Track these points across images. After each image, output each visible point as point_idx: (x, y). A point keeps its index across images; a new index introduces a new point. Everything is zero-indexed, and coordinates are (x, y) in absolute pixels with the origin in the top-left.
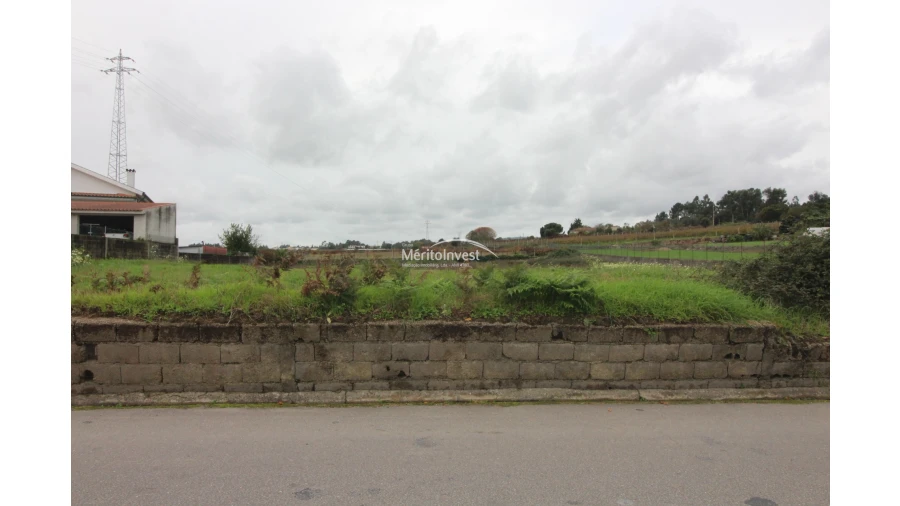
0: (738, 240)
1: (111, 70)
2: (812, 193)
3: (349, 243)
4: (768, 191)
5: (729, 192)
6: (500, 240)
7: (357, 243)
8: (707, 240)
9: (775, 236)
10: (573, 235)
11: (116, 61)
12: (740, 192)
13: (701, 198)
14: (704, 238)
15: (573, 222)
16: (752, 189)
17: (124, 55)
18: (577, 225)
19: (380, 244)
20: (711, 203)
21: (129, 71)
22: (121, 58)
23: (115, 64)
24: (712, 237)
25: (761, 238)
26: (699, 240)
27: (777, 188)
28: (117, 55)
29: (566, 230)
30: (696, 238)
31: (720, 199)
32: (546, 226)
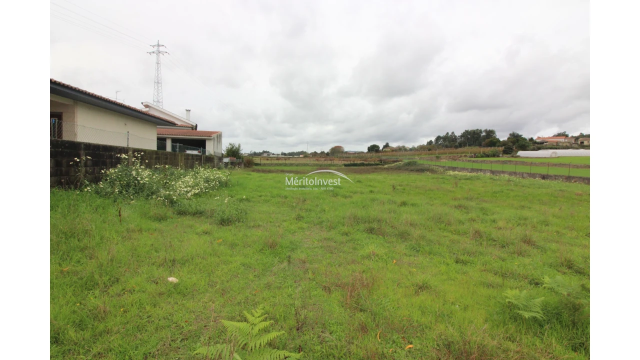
0: (482, 157)
1: (153, 52)
2: (511, 132)
3: (264, 152)
4: (486, 131)
5: (466, 131)
6: (346, 153)
7: (268, 152)
8: (465, 156)
9: (501, 155)
10: (385, 151)
11: (156, 48)
12: (471, 131)
13: (450, 134)
14: (463, 155)
15: (385, 144)
16: (478, 129)
17: (160, 44)
18: (387, 146)
19: (280, 153)
20: (456, 136)
21: (163, 53)
22: (159, 46)
23: (155, 49)
24: (468, 155)
25: (494, 156)
26: (461, 156)
27: (491, 129)
28: (156, 44)
29: (381, 148)
30: (460, 155)
31: (460, 135)
32: (371, 146)
